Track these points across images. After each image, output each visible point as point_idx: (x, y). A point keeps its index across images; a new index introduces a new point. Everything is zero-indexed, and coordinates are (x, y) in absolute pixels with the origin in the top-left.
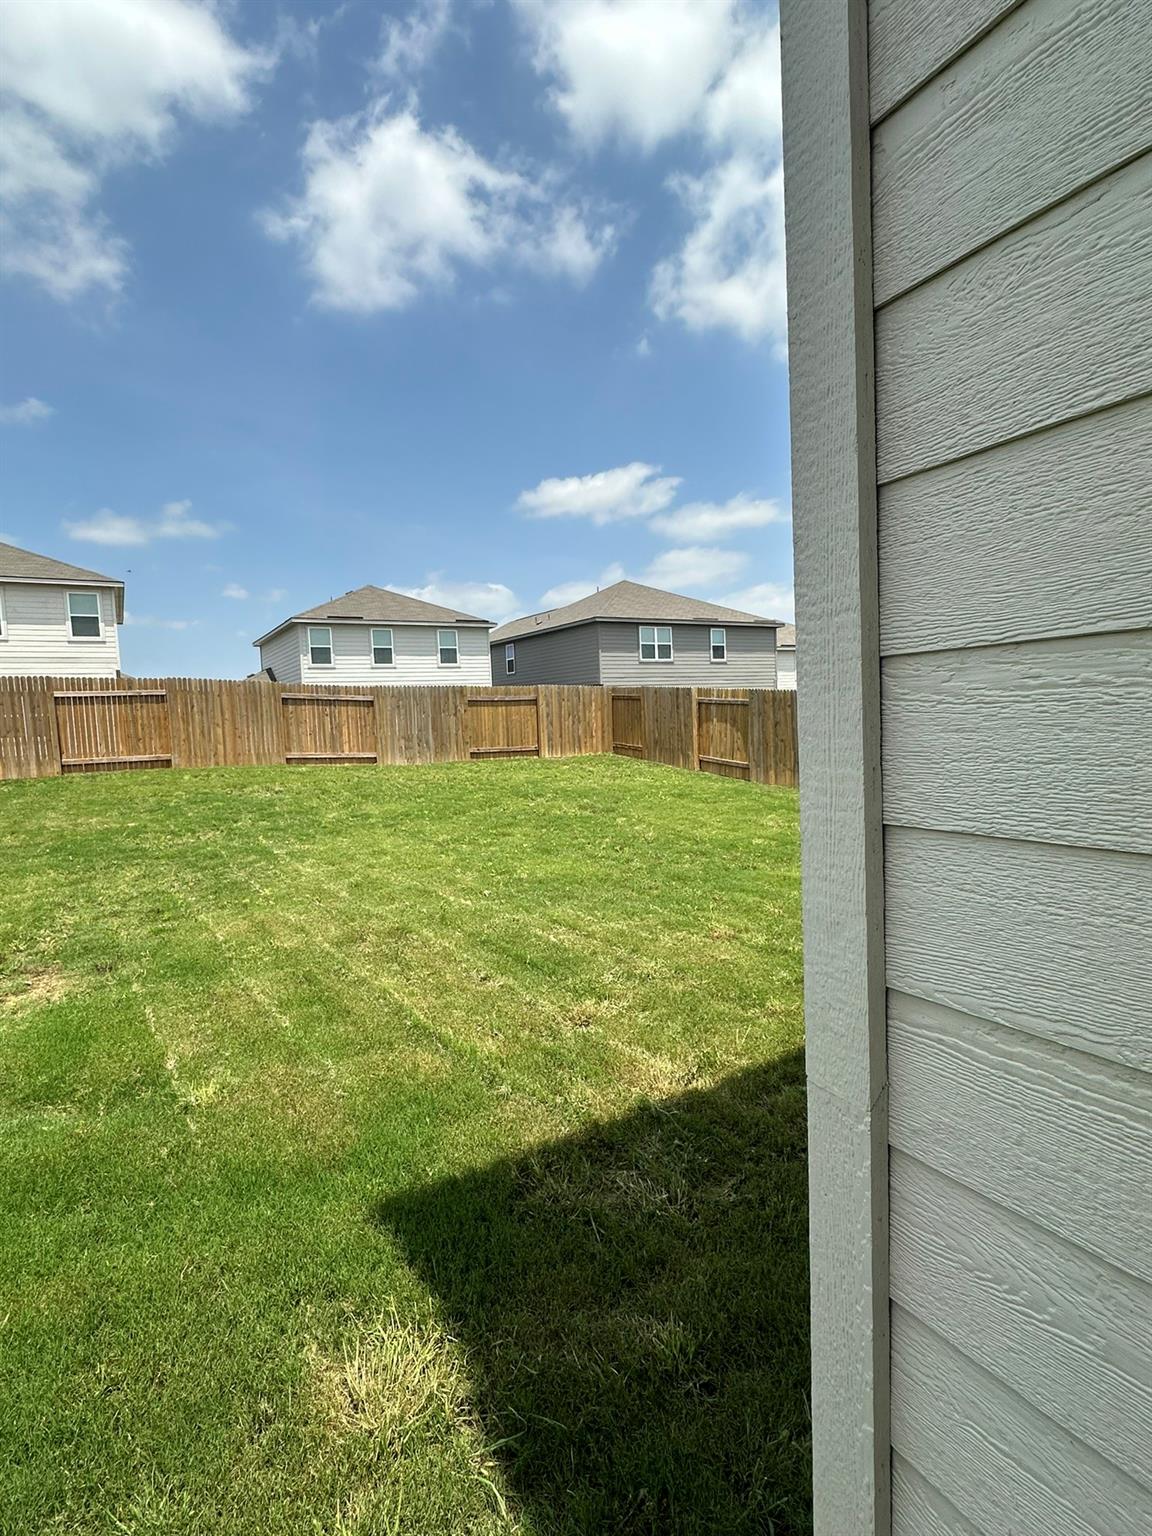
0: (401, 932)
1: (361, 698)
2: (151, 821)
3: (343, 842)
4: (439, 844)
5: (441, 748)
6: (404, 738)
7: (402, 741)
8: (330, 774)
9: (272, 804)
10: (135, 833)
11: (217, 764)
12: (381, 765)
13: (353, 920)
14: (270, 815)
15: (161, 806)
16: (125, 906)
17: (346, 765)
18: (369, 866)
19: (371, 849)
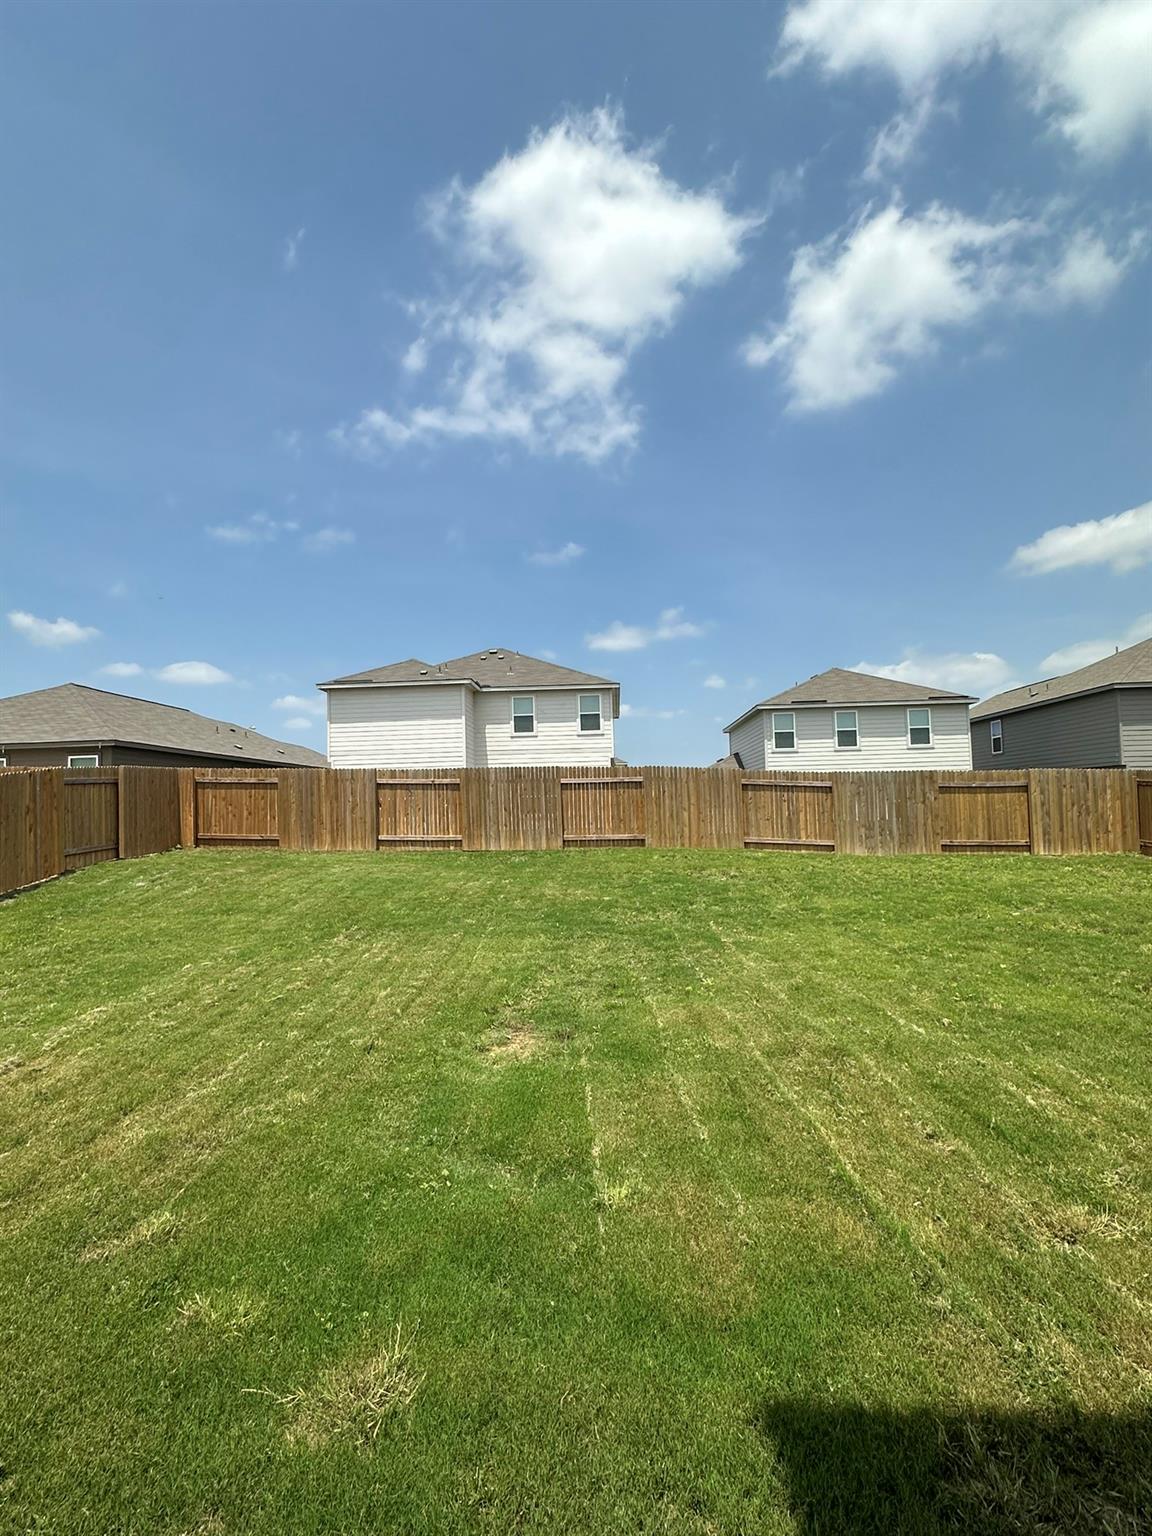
0: (838, 1053)
1: (818, 784)
2: (622, 897)
3: (789, 936)
4: (894, 951)
5: (907, 839)
6: (864, 826)
7: (863, 830)
8: (784, 862)
9: (726, 889)
10: (609, 907)
11: (683, 845)
12: (838, 854)
13: (788, 1029)
14: (723, 900)
15: (633, 883)
16: (589, 976)
17: (803, 851)
18: (814, 968)
19: (817, 949)
